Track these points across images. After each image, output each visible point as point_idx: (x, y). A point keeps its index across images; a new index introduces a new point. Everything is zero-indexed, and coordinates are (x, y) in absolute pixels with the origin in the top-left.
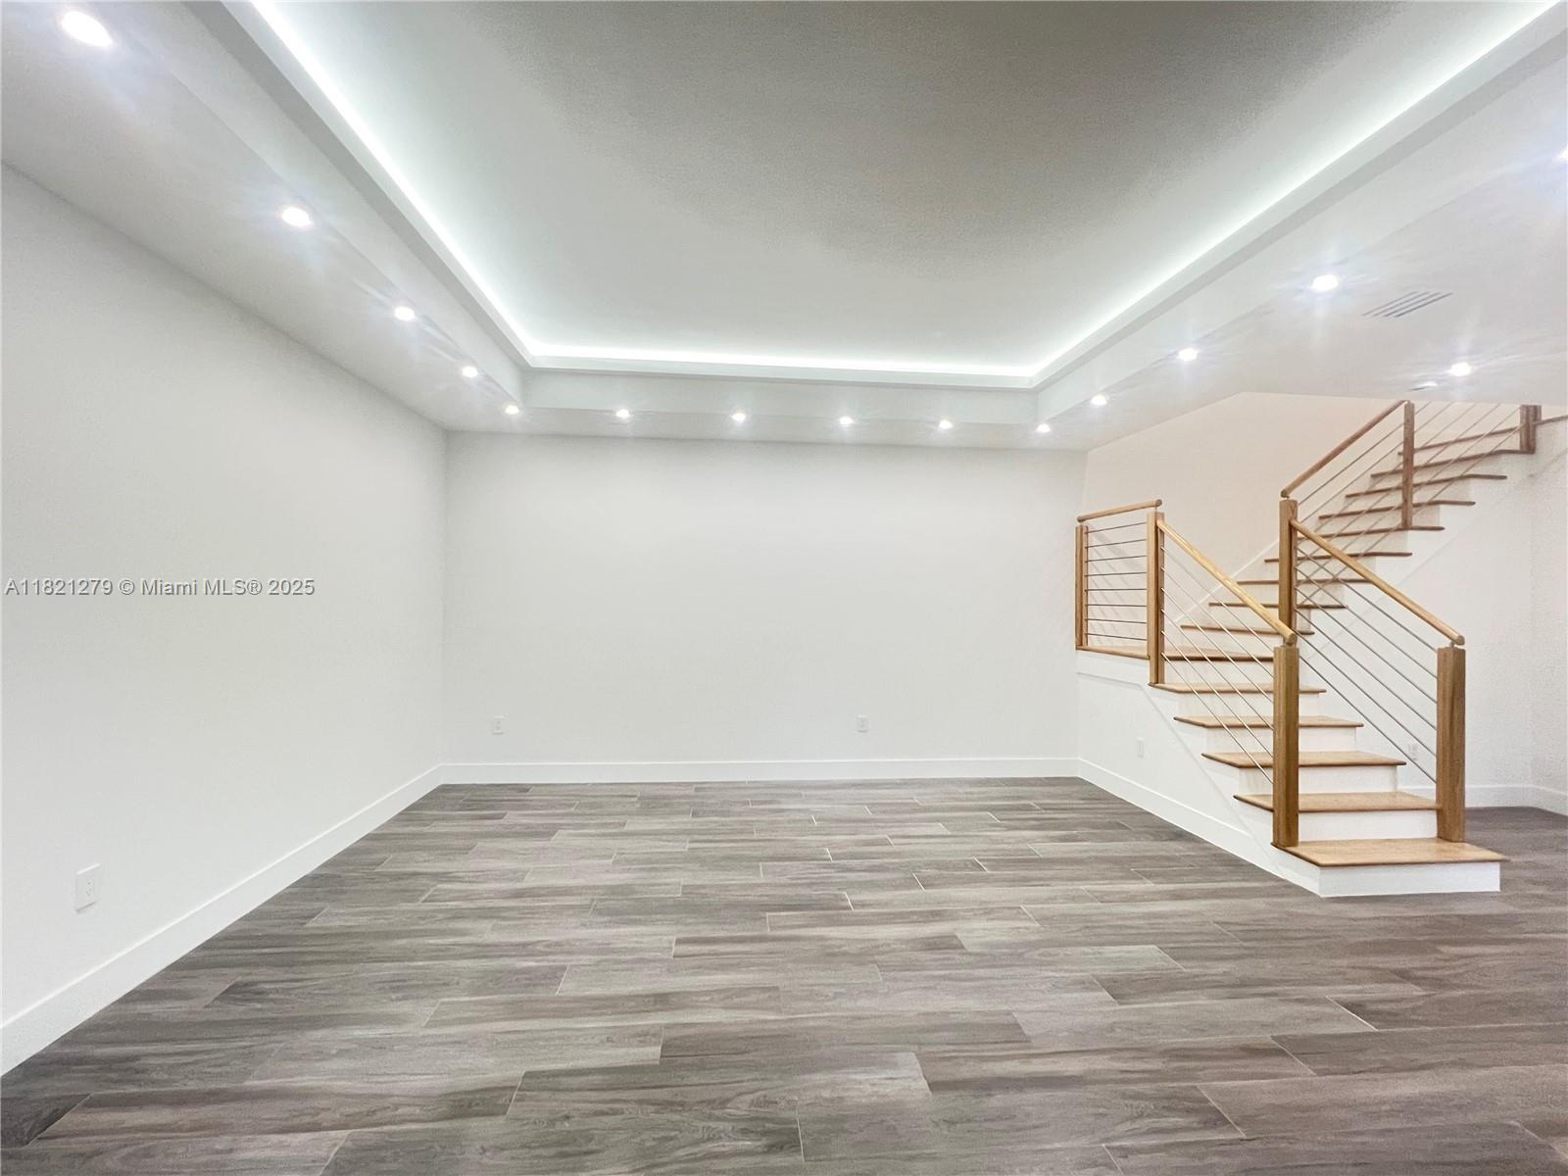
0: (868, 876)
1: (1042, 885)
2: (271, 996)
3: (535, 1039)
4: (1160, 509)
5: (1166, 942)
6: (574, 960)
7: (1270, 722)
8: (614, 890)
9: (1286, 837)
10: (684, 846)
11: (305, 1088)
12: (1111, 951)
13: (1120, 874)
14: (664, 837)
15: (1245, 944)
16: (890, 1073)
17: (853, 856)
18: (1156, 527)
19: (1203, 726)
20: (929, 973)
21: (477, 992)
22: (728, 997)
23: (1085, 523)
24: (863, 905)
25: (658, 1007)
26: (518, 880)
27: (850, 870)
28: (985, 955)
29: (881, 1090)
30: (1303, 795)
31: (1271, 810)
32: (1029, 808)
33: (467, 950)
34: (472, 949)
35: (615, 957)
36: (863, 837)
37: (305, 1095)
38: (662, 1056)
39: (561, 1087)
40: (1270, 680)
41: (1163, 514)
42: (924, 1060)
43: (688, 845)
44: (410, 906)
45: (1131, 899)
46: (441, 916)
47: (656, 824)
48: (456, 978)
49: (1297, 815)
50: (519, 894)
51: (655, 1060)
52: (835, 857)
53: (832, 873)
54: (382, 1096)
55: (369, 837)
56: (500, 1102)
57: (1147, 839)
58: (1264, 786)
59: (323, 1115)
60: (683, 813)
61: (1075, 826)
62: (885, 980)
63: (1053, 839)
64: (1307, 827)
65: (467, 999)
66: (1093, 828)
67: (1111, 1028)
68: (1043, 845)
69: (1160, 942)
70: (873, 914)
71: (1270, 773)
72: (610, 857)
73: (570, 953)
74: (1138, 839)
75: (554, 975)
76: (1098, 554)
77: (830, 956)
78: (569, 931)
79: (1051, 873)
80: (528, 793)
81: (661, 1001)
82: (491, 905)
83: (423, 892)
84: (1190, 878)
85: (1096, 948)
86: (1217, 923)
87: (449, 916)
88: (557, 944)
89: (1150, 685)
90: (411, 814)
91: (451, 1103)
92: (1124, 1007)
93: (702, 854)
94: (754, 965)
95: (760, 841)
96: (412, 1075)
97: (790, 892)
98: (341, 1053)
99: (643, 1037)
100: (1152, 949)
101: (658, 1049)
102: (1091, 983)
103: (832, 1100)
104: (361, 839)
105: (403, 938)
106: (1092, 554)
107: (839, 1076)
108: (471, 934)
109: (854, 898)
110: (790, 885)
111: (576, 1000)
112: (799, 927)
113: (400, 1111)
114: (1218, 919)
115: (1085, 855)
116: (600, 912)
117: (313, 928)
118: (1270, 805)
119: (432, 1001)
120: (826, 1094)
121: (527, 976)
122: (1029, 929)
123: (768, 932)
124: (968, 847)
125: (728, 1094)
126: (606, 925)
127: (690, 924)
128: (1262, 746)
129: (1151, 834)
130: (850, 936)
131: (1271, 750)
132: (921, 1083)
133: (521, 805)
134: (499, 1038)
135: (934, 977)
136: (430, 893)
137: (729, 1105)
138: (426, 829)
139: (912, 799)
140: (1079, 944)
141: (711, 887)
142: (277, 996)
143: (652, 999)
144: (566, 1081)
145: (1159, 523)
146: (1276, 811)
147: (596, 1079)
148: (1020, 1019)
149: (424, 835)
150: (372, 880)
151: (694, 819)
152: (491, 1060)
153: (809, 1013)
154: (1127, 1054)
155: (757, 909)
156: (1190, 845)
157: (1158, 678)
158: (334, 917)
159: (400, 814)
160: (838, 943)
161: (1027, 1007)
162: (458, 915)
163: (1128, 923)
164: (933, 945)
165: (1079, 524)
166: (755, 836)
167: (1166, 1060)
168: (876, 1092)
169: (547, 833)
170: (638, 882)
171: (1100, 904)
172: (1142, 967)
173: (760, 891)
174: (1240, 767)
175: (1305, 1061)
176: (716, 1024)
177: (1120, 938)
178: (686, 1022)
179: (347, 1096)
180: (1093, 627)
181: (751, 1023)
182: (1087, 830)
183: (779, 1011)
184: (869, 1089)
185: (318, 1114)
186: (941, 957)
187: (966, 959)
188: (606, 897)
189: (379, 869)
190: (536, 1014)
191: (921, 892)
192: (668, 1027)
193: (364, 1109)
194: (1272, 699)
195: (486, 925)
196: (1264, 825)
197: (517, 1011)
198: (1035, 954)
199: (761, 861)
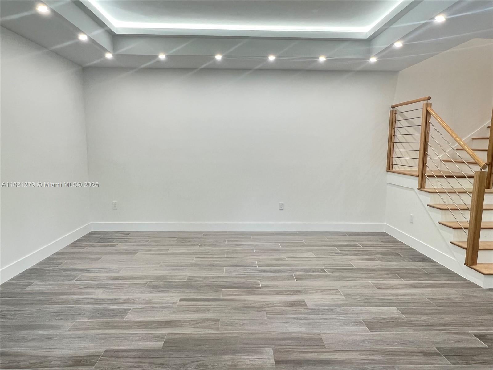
0: (272, 274)
1: (352, 280)
2: (8, 317)
3: (112, 337)
4: (430, 101)
5: (401, 306)
6: (135, 306)
7: (469, 208)
8: (158, 278)
9: (471, 261)
10: (192, 260)
11: (17, 352)
12: (374, 310)
13: (390, 276)
14: (185, 256)
15: (439, 308)
16: (259, 356)
17: (268, 266)
18: (427, 111)
19: (440, 209)
20: (288, 316)
21: (92, 317)
22: (196, 323)
23: (395, 109)
24: (266, 287)
25: (166, 326)
26: (118, 272)
27: (264, 271)
28: (315, 309)
29: (254, 363)
30: (482, 242)
31: (466, 249)
32: (355, 246)
33: (90, 301)
34: (93, 300)
35: (151, 305)
36: (273, 257)
37: (17, 355)
38: (163, 346)
39: (119, 356)
40: (472, 187)
41: (431, 104)
42: (275, 351)
43: (195, 259)
44: (70, 282)
45: (392, 287)
46: (82, 286)
47: (183, 250)
48: (84, 312)
49: (478, 252)
50: (116, 279)
51: (160, 347)
52: (259, 266)
53: (256, 273)
54: (47, 357)
55: (57, 253)
56: (93, 361)
57: (408, 261)
58: (463, 237)
59: (21, 363)
60: (196, 245)
61: (375, 254)
62: (267, 318)
63: (362, 260)
64: (482, 257)
65: (87, 320)
66: (384, 255)
67: (363, 342)
68: (357, 262)
69: (399, 306)
70: (270, 291)
71: (467, 231)
72: (159, 263)
73: (133, 303)
74: (404, 261)
75: (126, 311)
76: (401, 124)
77: (247, 308)
78: (135, 294)
79: (358, 275)
80: (128, 236)
81: (168, 324)
82: (103, 283)
83: (76, 276)
84: (423, 279)
85: (368, 308)
86: (429, 299)
87: (85, 287)
88: (128, 299)
89: (418, 189)
90: (77, 244)
91: (73, 360)
92: (373, 333)
93: (199, 263)
94: (211, 310)
95: (226, 258)
96: (60, 349)
97: (236, 280)
98: (33, 340)
99: (157, 338)
100: (394, 310)
101: (163, 343)
102: (361, 323)
103: (231, 366)
104: (54, 254)
105: (64, 295)
106: (398, 125)
107: (237, 356)
108: (92, 294)
109: (263, 283)
110: (237, 277)
111: (132, 322)
112: (236, 295)
113: (52, 363)
114: (429, 297)
115: (376, 267)
116: (149, 287)
117: (28, 290)
118: (466, 246)
119: (72, 321)
120: (230, 363)
121: (113, 312)
122: (340, 298)
123: (222, 297)
124: (321, 262)
125: (187, 362)
126: (151, 292)
127: (187, 293)
128: (465, 218)
129: (410, 258)
130: (256, 299)
131: (469, 221)
132: (272, 361)
133: (124, 241)
134: (98, 336)
135: (290, 318)
136: (79, 277)
137: (187, 366)
138: (82, 250)
139: (302, 241)
140: (361, 306)
141: (200, 277)
142: (10, 317)
143: (164, 323)
144: (121, 354)
145: (429, 109)
146: (468, 249)
147: (134, 354)
148: (323, 337)
149: (80, 253)
150: (55, 271)
151: (201, 248)
152: (92, 344)
153: (230, 331)
154: (367, 353)
155: (218, 287)
156: (428, 264)
157: (422, 186)
158: (37, 286)
159: (71, 244)
160: (250, 302)
161: (329, 332)
162: (89, 287)
163: (386, 297)
164: (293, 304)
165: (392, 109)
166: (226, 256)
167: (383, 355)
168: (251, 363)
169: (134, 252)
170: (169, 274)
171: (376, 289)
172: (387, 317)
173: (222, 280)
174: (454, 228)
175: (448, 358)
176: (189, 334)
177: (380, 304)
178: (175, 333)
179: (32, 356)
180: (396, 161)
181: (204, 334)
182: (380, 256)
183: (217, 329)
184: (248, 362)
185: (19, 362)
186: (295, 309)
187: (306, 311)
188: (154, 280)
189: (59, 267)
190: (114, 327)
191: (295, 282)
192: (168, 334)
193: (39, 361)
194: (471, 196)
195: (100, 291)
196: (462, 255)
197: (107, 325)
198: (338, 310)
199: (225, 267)
